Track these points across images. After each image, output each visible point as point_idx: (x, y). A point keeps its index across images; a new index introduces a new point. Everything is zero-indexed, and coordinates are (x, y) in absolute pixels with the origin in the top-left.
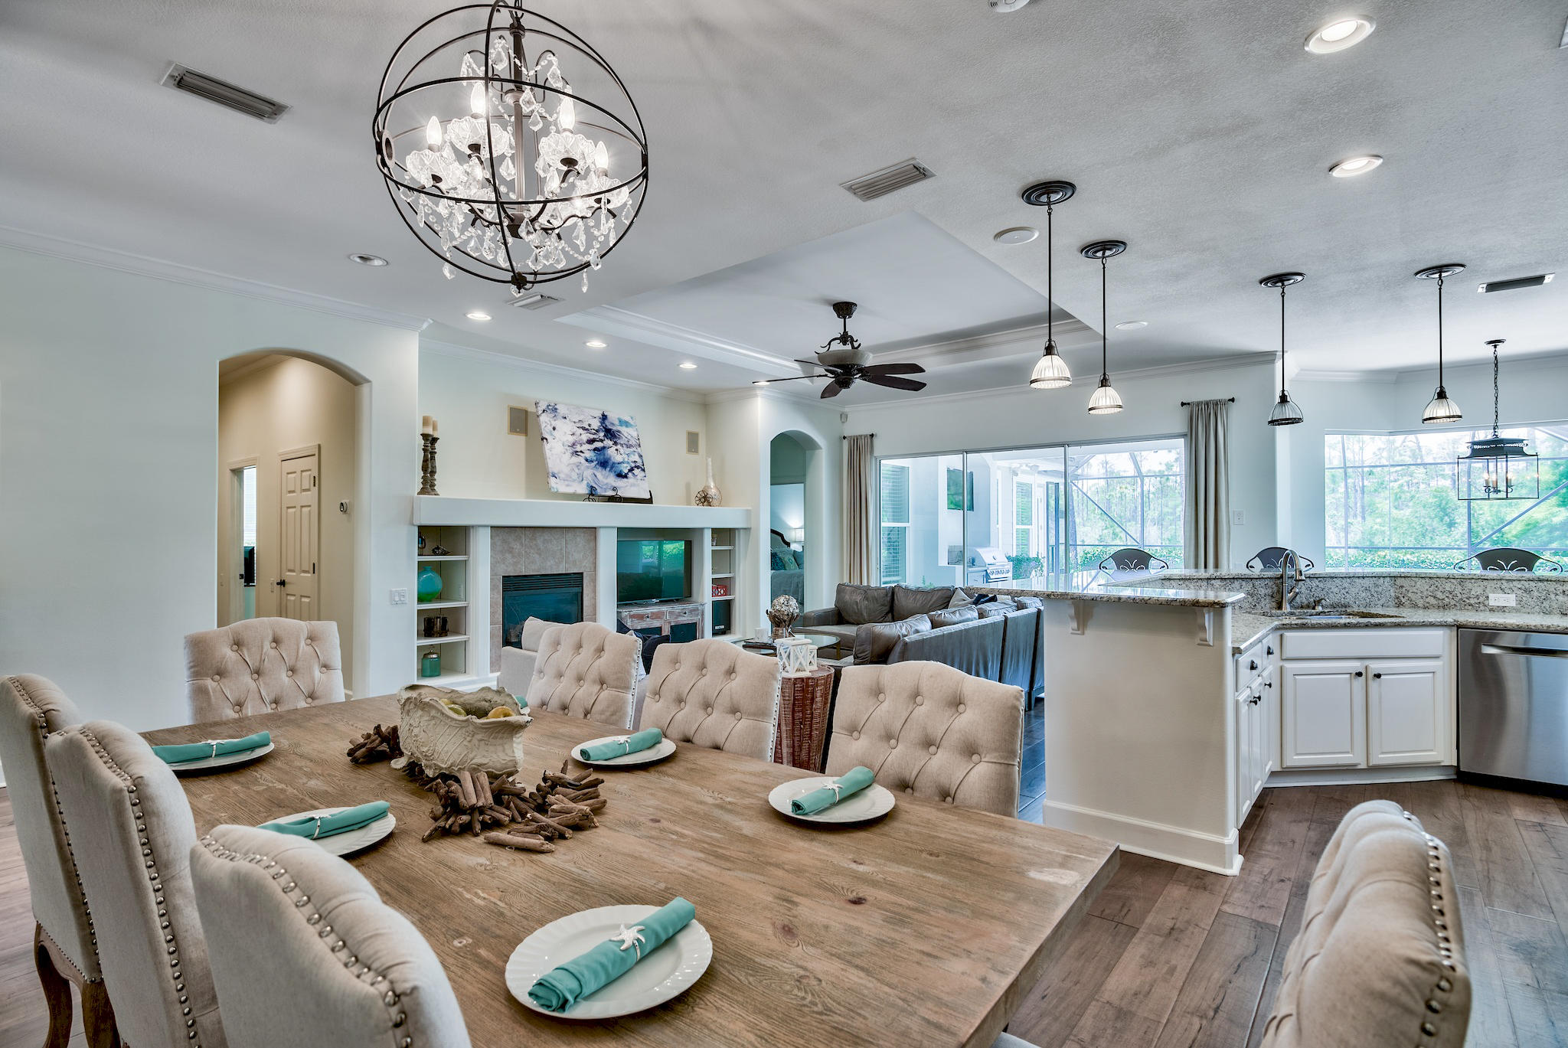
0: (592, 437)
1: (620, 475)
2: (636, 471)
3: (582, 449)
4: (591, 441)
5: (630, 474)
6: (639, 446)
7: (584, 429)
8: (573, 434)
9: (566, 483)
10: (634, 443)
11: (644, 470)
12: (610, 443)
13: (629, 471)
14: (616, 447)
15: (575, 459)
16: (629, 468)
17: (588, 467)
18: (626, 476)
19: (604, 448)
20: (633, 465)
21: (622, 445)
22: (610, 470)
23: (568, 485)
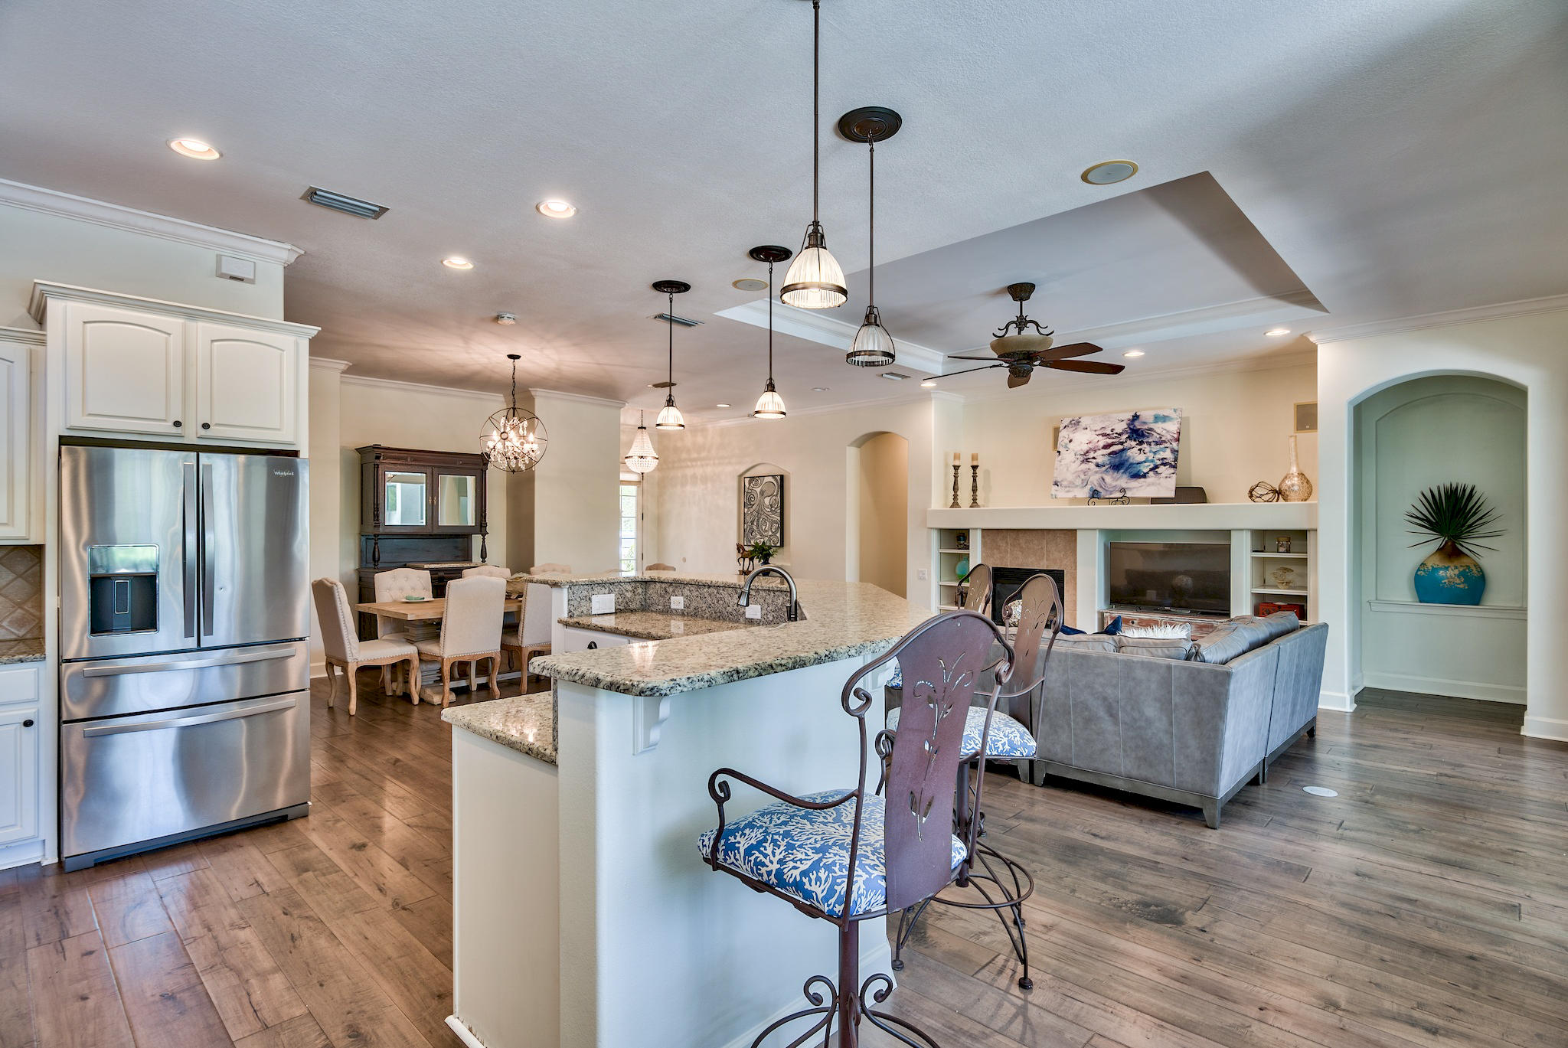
0: (1110, 441)
1: (1137, 476)
2: (1161, 469)
3: (1095, 455)
4: (1106, 447)
5: (1151, 473)
6: (1178, 440)
7: (1104, 435)
8: (1090, 442)
9: (1068, 489)
10: (1169, 437)
11: (1175, 467)
12: (1133, 443)
13: (1151, 470)
14: (1139, 447)
15: (1085, 466)
16: (1152, 466)
17: (1096, 472)
18: (1144, 476)
19: (1123, 450)
20: (1159, 462)
21: (1149, 444)
22: (1123, 473)
23: (1068, 491)
